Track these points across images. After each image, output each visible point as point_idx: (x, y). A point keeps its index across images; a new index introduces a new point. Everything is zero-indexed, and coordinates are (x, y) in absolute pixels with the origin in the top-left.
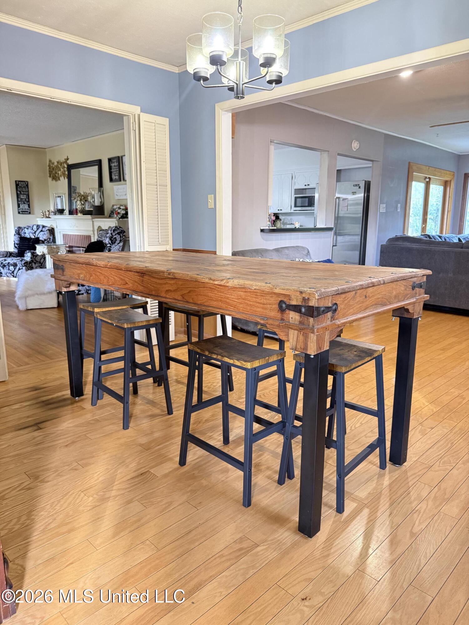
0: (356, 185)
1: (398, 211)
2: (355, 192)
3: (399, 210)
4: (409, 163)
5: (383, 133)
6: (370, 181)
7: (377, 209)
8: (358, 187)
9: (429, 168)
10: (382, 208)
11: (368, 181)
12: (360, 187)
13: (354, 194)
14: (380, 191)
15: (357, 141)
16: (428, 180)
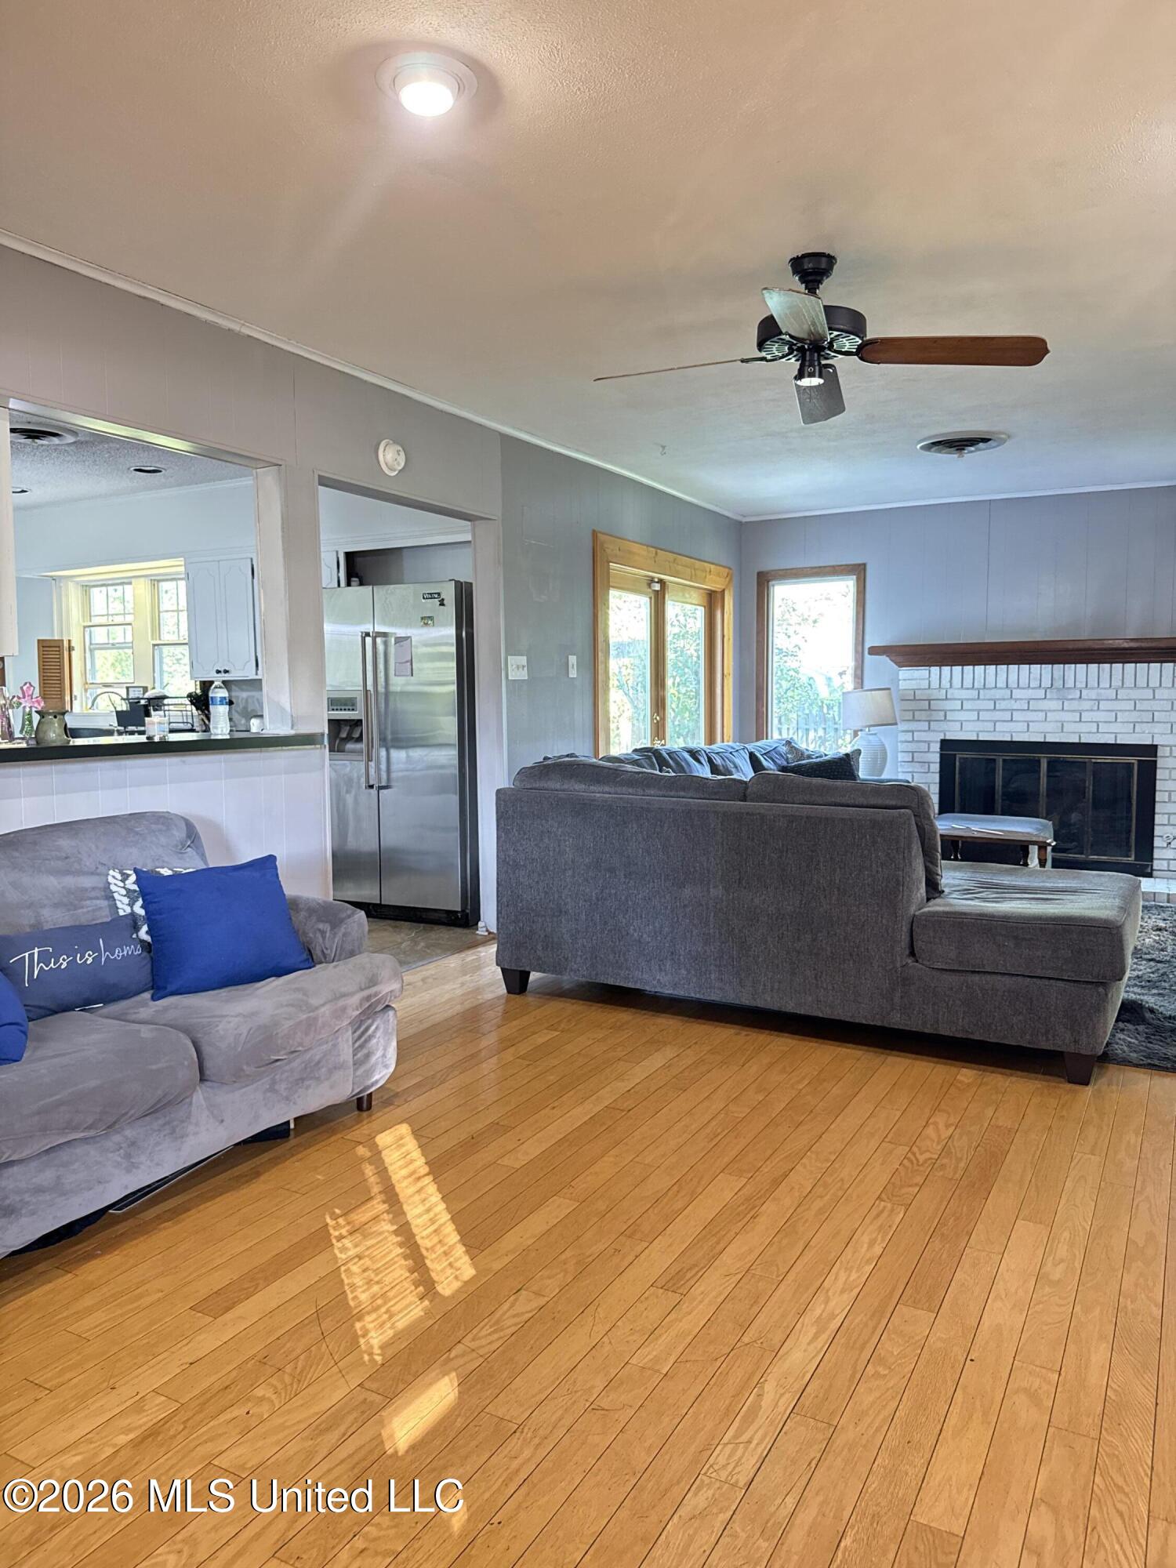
0: (431, 596)
1: (571, 676)
2: (431, 618)
3: (573, 674)
4: (594, 534)
5: (494, 431)
6: (471, 584)
7: (498, 668)
8: (437, 602)
9: (656, 553)
10: (517, 668)
11: (466, 583)
12: (442, 604)
13: (426, 624)
14: (502, 613)
15: (395, 442)
16: (657, 587)
